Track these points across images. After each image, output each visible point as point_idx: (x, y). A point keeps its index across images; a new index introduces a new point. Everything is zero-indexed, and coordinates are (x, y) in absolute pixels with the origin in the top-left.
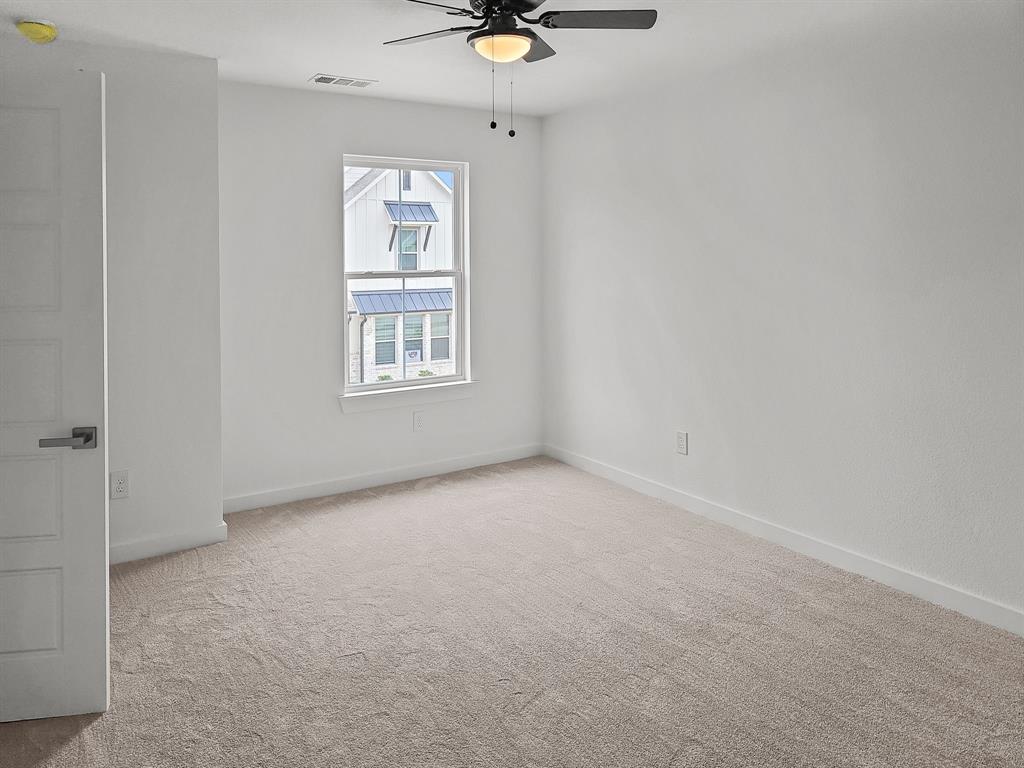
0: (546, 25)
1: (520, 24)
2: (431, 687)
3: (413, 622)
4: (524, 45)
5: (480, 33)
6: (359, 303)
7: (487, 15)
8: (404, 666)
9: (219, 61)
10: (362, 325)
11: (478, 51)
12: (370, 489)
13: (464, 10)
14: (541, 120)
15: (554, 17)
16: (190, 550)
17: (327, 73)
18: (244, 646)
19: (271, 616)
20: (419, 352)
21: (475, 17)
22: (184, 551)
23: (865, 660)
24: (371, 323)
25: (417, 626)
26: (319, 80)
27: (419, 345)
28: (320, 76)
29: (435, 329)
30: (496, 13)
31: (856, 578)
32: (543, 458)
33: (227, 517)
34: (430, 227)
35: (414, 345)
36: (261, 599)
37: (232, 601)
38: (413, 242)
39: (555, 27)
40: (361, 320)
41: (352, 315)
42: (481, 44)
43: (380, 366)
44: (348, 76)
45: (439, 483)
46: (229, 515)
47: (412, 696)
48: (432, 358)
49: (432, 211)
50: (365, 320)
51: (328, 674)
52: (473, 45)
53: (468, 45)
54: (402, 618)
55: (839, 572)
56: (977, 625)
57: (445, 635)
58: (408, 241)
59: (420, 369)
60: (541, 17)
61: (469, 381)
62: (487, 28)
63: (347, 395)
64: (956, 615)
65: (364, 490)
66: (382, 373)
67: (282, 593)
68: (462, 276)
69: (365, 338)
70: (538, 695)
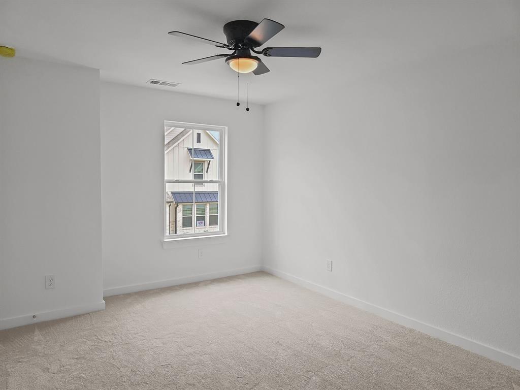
0: (266, 54)
1: (253, 54)
2: (203, 381)
3: (196, 350)
4: (254, 64)
5: (232, 57)
6: (175, 198)
7: (236, 48)
8: (191, 371)
9: (101, 72)
10: (176, 208)
11: (231, 66)
12: (177, 286)
13: (224, 45)
14: (263, 107)
15: (270, 50)
16: (86, 314)
17: (155, 79)
18: (112, 361)
19: (126, 347)
20: (203, 222)
21: (229, 49)
22: (83, 315)
23: (414, 369)
24: (180, 208)
25: (197, 352)
26: (153, 82)
27: (203, 218)
28: (152, 80)
29: (212, 211)
30: (240, 47)
31: (411, 330)
32: (262, 273)
33: (105, 298)
34: (210, 162)
35: (201, 219)
36: (121, 338)
37: (107, 339)
38: (201, 169)
39: (270, 56)
40: (176, 206)
41: (171, 203)
42: (232, 62)
43: (185, 228)
44: (166, 80)
45: (211, 283)
46: (106, 297)
47: (194, 385)
48: (210, 224)
49: (211, 154)
50: (178, 206)
51: (153, 374)
52: (228, 64)
53: (226, 64)
54: (190, 348)
55: (403, 327)
56: (468, 353)
57: (212, 356)
58: (199, 168)
59: (204, 230)
60: (263, 50)
61: (226, 235)
62: (236, 55)
63: (165, 240)
64: (457, 348)
65: (174, 286)
66: (185, 231)
67: (132, 336)
68: (224, 183)
69: (178, 214)
70: (256, 385)
